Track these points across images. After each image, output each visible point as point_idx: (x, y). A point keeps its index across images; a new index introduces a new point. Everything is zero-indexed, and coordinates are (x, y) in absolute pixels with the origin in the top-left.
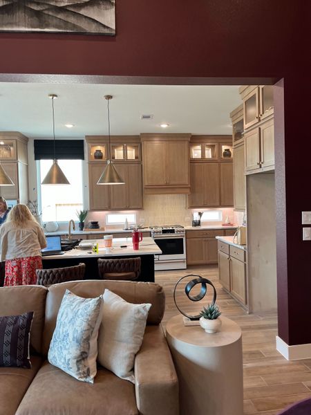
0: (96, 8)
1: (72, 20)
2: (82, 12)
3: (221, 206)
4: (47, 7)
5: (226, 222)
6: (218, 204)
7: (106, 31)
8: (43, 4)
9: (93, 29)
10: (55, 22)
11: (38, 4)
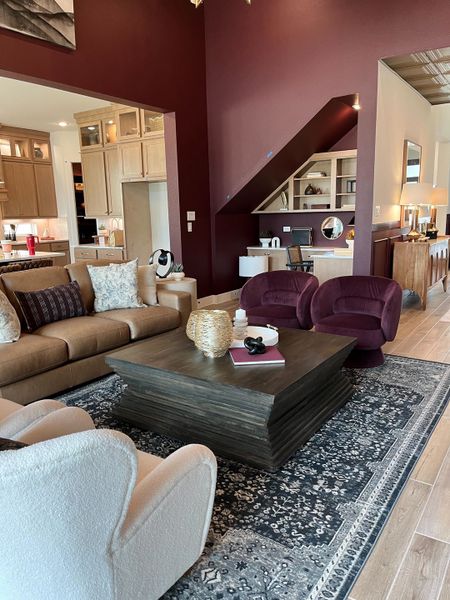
0: (61, 22)
1: (43, 28)
2: (51, 22)
3: (39, 216)
4: (22, 9)
5: (45, 235)
6: (36, 214)
7: (68, 45)
8: (20, 5)
9: (59, 41)
10: (29, 26)
11: (15, 3)
